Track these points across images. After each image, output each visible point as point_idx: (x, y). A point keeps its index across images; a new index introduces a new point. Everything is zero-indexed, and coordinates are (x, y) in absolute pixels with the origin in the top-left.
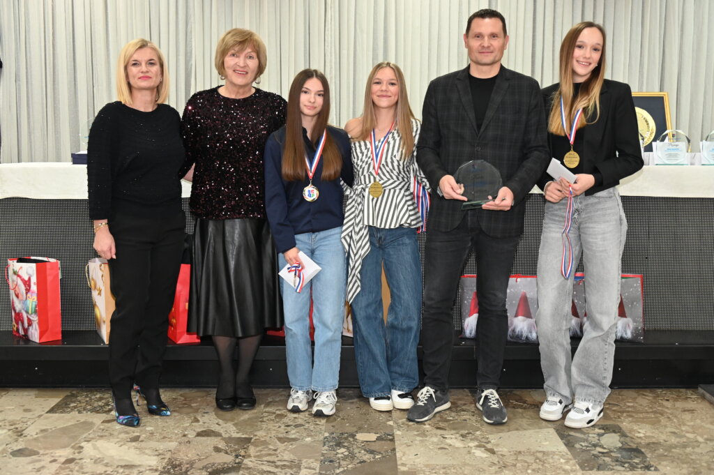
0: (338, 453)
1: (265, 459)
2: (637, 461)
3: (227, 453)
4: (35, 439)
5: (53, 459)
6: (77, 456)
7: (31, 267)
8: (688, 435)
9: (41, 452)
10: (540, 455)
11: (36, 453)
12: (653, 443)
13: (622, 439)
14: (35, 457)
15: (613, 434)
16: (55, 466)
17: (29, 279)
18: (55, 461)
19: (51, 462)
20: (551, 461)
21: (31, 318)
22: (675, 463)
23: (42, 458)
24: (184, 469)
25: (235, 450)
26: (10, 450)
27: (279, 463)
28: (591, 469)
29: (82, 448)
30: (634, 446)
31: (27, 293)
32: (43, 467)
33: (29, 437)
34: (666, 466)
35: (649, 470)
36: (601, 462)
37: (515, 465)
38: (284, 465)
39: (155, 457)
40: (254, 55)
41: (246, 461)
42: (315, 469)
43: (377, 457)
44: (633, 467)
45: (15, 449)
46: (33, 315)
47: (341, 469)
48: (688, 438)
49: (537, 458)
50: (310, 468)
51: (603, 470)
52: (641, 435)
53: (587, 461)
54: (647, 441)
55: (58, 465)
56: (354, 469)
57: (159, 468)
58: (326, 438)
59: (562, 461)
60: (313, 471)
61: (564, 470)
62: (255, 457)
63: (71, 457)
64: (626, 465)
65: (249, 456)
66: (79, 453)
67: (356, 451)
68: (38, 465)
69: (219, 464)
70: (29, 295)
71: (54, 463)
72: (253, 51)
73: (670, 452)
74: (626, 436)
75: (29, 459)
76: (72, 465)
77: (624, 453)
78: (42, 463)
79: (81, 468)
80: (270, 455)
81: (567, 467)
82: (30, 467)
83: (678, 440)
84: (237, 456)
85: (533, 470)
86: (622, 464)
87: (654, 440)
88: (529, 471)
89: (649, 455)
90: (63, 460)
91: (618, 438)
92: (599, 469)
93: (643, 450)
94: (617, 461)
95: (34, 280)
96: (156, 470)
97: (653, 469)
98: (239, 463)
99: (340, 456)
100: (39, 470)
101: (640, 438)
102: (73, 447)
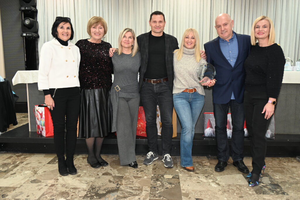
0: (157, 184)
1: (128, 186)
2: (278, 190)
3: (114, 183)
4: (41, 175)
5: (46, 184)
6: (56, 183)
7: (43, 109)
8: (297, 178)
9: (42, 181)
10: (238, 186)
11: (40, 182)
12: (284, 182)
13: (270, 179)
14: (39, 183)
15: (266, 177)
16: (47, 187)
17: (42, 113)
18: (47, 185)
19: (45, 186)
20: (243, 189)
21: (43, 128)
22: (295, 192)
23: (42, 184)
24: (96, 190)
25: (117, 182)
26: (30, 180)
27: (134, 188)
28: (260, 194)
29: (58, 179)
30: (276, 183)
31: (41, 118)
32: (42, 188)
33: (39, 174)
34: (291, 193)
35: (284, 194)
36: (264, 190)
37: (229, 191)
38: (136, 189)
39: (86, 184)
40: (102, 27)
41: (121, 187)
42: (148, 191)
43: (173, 186)
44: (277, 193)
45: (33, 179)
46: (43, 126)
47: (159, 192)
48: (297, 180)
49: (237, 188)
50: (146, 191)
51: (265, 194)
52: (278, 178)
53: (258, 190)
54: (281, 181)
55: (48, 187)
56: (164, 191)
57: (87, 190)
58: (152, 177)
59: (248, 189)
60: (148, 192)
61: (249, 194)
62: (125, 185)
63: (53, 183)
64: (275, 192)
65: (122, 185)
66: (57, 182)
67: (164, 183)
68: (40, 187)
69: (110, 188)
70: (42, 119)
71: (46, 186)
72: (102, 26)
73: (291, 186)
74: (272, 178)
75: (37, 184)
76: (53, 188)
77: (272, 186)
78: (42, 186)
79: (57, 189)
80: (130, 184)
81: (250, 192)
82: (37, 188)
83: (293, 180)
84: (117, 185)
85: (237, 194)
86: (273, 191)
87: (283, 180)
88: (235, 194)
89: (283, 187)
90: (50, 185)
91: (269, 179)
92: (263, 194)
93: (280, 185)
94: (270, 190)
95: (44, 113)
96: (86, 190)
97: (286, 194)
98: (118, 188)
99: (158, 185)
100: (40, 190)
101: (277, 179)
102: (54, 179)
